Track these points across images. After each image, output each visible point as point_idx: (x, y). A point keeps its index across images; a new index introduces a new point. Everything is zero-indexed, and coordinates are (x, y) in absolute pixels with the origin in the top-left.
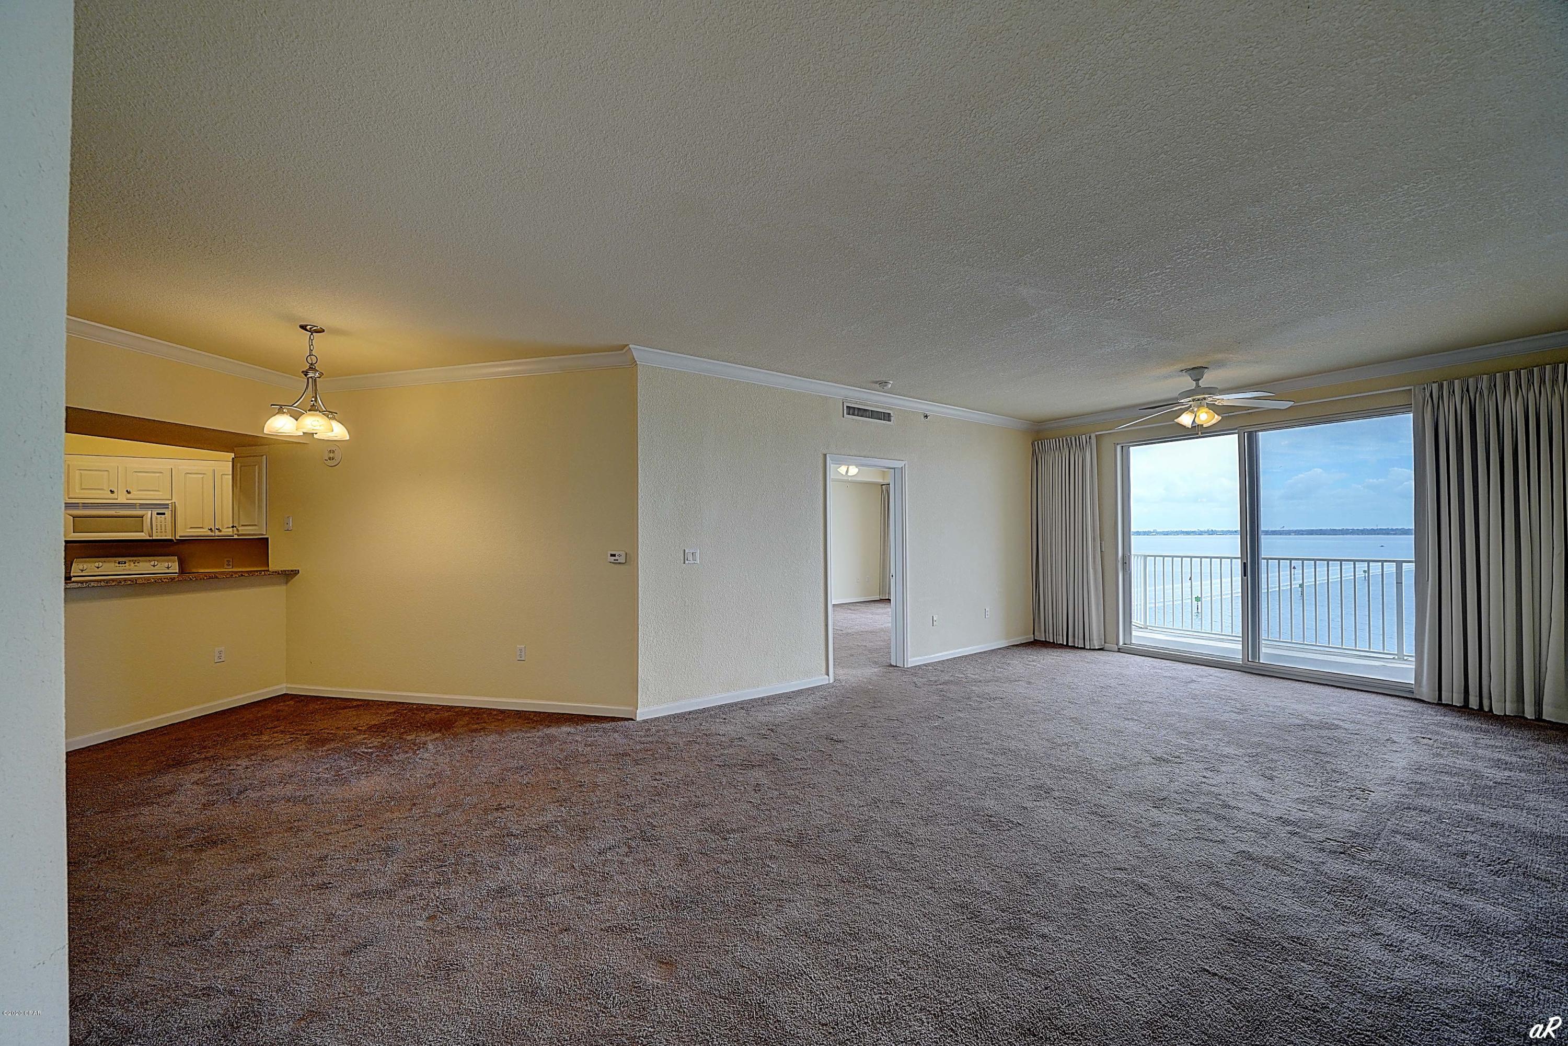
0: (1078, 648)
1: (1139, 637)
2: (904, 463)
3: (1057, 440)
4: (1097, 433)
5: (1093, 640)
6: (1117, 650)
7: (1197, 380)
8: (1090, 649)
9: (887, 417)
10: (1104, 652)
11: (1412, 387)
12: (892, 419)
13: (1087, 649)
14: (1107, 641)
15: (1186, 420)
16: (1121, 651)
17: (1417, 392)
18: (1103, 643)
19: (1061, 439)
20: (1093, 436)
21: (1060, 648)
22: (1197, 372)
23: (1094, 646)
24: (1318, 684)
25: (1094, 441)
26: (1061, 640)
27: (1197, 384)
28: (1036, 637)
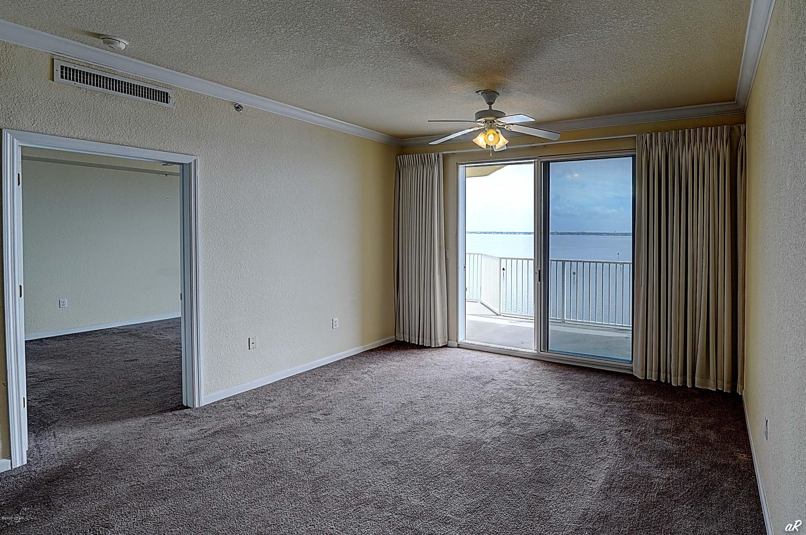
0: (426, 348)
2: (195, 158)
4: (444, 153)
5: (437, 339)
6: (456, 346)
7: (490, 104)
8: (435, 347)
9: (164, 97)
10: (448, 348)
11: (636, 135)
12: (171, 101)
13: (433, 348)
14: (450, 339)
15: (480, 140)
16: (460, 346)
17: (639, 140)
18: (447, 340)
19: (417, 155)
20: (440, 155)
22: (489, 94)
23: (438, 344)
25: (441, 158)
26: (414, 341)
27: (490, 107)
28: (397, 338)
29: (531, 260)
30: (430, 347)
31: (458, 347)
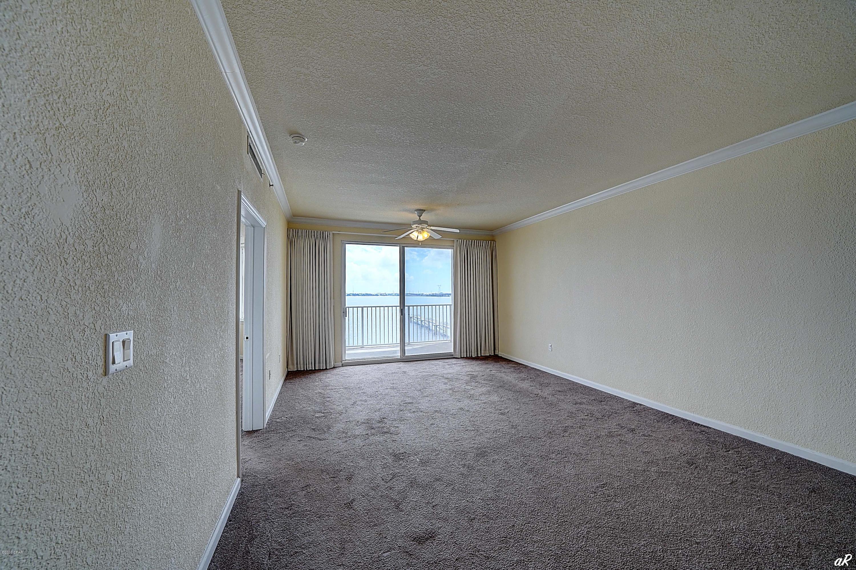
0: (323, 369)
1: (349, 355)
3: (308, 231)
4: (333, 232)
5: (330, 363)
7: (420, 216)
8: (330, 369)
10: (336, 369)
13: (328, 370)
15: (414, 235)
16: (344, 365)
17: (456, 242)
18: (336, 363)
19: (310, 231)
20: (331, 233)
21: (311, 373)
22: (421, 211)
23: (331, 367)
24: (435, 359)
25: (331, 236)
26: (310, 367)
27: (420, 218)
28: (290, 369)
29: (398, 306)
30: (326, 369)
31: (342, 366)
